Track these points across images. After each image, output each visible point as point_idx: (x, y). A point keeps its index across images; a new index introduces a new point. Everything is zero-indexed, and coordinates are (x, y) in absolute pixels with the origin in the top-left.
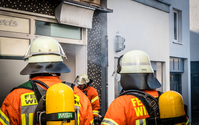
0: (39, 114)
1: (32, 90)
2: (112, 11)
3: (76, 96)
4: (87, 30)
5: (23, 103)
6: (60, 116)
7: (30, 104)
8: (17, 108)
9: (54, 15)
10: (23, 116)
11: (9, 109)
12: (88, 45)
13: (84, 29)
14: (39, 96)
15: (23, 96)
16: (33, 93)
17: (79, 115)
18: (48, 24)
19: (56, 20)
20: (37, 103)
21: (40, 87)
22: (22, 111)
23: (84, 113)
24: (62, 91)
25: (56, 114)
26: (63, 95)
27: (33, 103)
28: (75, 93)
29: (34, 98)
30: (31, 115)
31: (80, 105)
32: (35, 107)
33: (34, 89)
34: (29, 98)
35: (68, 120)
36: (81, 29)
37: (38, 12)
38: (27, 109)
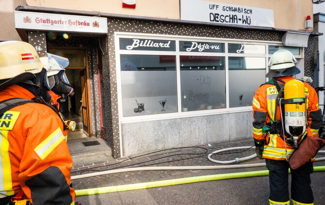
0: (279, 100)
1: (274, 85)
2: (322, 34)
3: (305, 88)
4: (304, 48)
6: (295, 101)
7: (273, 93)
8: (264, 96)
9: (281, 41)
10: (268, 101)
11: (260, 97)
12: (305, 58)
13: (302, 48)
14: (279, 88)
15: (268, 89)
16: (275, 87)
17: (308, 100)
18: (277, 47)
19: (282, 44)
20: (278, 93)
21: (279, 83)
22: (268, 98)
23: (311, 99)
24: (296, 85)
25: (292, 100)
26: (297, 87)
27: (275, 93)
28: (305, 86)
29: (276, 90)
30: (274, 101)
31: (308, 94)
32: (276, 96)
33: (276, 84)
34: (272, 90)
35: (301, 103)
36: (300, 48)
37: (270, 40)
38: (271, 97)
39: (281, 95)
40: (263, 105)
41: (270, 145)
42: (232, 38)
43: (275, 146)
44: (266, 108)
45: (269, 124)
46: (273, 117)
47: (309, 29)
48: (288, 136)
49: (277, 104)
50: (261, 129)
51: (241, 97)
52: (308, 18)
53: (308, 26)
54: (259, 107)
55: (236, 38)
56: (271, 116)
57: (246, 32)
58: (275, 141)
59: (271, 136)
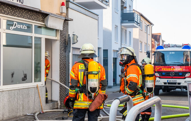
0: (85, 72)
1: (83, 63)
2: (72, 20)
4: (59, 31)
5: (80, 68)
6: (93, 73)
7: (82, 68)
8: (77, 70)
9: (44, 22)
10: (79, 73)
11: (74, 70)
12: (60, 40)
13: (58, 30)
14: (85, 66)
15: (79, 66)
16: (83, 65)
18: (40, 27)
19: (45, 25)
20: (85, 68)
22: (79, 71)
27: (83, 68)
29: (84, 67)
30: (82, 73)
31: (100, 70)
32: (84, 70)
33: (84, 63)
34: (82, 66)
37: (36, 21)
38: (81, 70)
39: (86, 69)
40: (76, 75)
41: (79, 100)
42: (7, 14)
43: (82, 100)
44: (78, 77)
45: (79, 87)
46: (81, 83)
47: (63, 14)
48: (89, 93)
49: (84, 75)
50: (74, 91)
51: (13, 74)
52: (63, 4)
53: (63, 12)
54: (74, 77)
55: (10, 15)
56: (80, 82)
57: (19, 11)
58: (82, 97)
59: (80, 94)
